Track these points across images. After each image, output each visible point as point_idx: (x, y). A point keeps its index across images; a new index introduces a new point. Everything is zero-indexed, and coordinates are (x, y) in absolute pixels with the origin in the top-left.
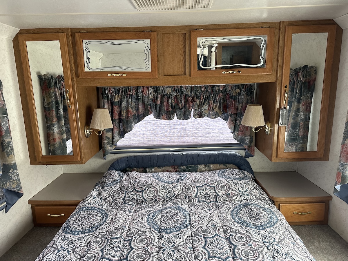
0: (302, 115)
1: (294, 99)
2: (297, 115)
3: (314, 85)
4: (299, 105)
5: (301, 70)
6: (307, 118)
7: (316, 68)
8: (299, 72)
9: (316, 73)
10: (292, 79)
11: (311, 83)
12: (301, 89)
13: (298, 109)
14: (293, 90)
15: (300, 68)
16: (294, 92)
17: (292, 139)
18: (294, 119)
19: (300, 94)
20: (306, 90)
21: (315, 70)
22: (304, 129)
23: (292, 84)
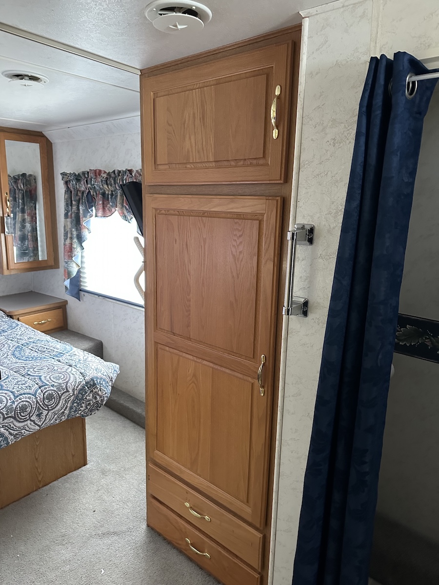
0: (28, 226)
1: (17, 209)
2: (23, 227)
3: (36, 194)
4: (24, 216)
5: (21, 178)
6: (34, 229)
7: (35, 177)
8: (19, 180)
9: (36, 182)
10: (12, 187)
11: (33, 192)
12: (23, 199)
13: (24, 220)
14: (15, 199)
15: (18, 176)
16: (16, 201)
17: (23, 253)
18: (21, 231)
19: (23, 204)
20: (29, 199)
21: (35, 179)
22: (33, 241)
23: (13, 192)
